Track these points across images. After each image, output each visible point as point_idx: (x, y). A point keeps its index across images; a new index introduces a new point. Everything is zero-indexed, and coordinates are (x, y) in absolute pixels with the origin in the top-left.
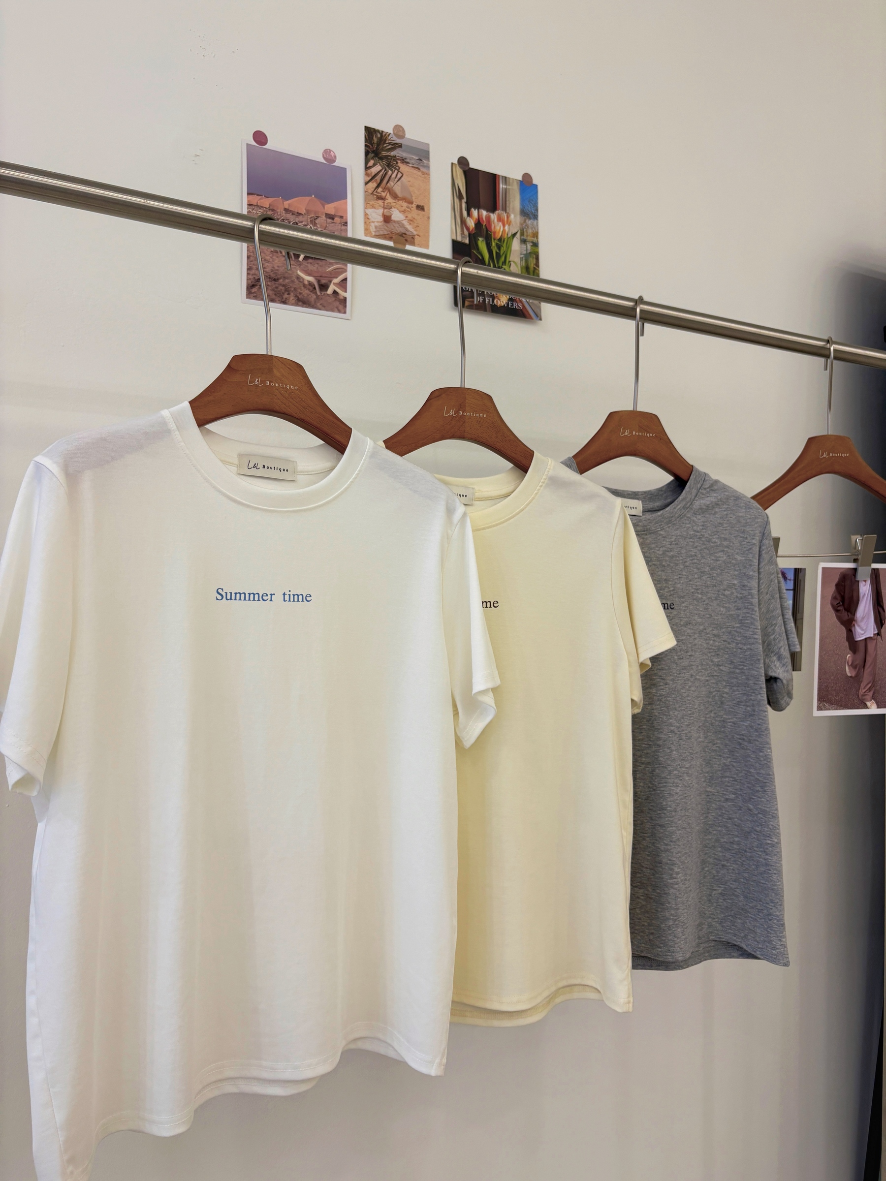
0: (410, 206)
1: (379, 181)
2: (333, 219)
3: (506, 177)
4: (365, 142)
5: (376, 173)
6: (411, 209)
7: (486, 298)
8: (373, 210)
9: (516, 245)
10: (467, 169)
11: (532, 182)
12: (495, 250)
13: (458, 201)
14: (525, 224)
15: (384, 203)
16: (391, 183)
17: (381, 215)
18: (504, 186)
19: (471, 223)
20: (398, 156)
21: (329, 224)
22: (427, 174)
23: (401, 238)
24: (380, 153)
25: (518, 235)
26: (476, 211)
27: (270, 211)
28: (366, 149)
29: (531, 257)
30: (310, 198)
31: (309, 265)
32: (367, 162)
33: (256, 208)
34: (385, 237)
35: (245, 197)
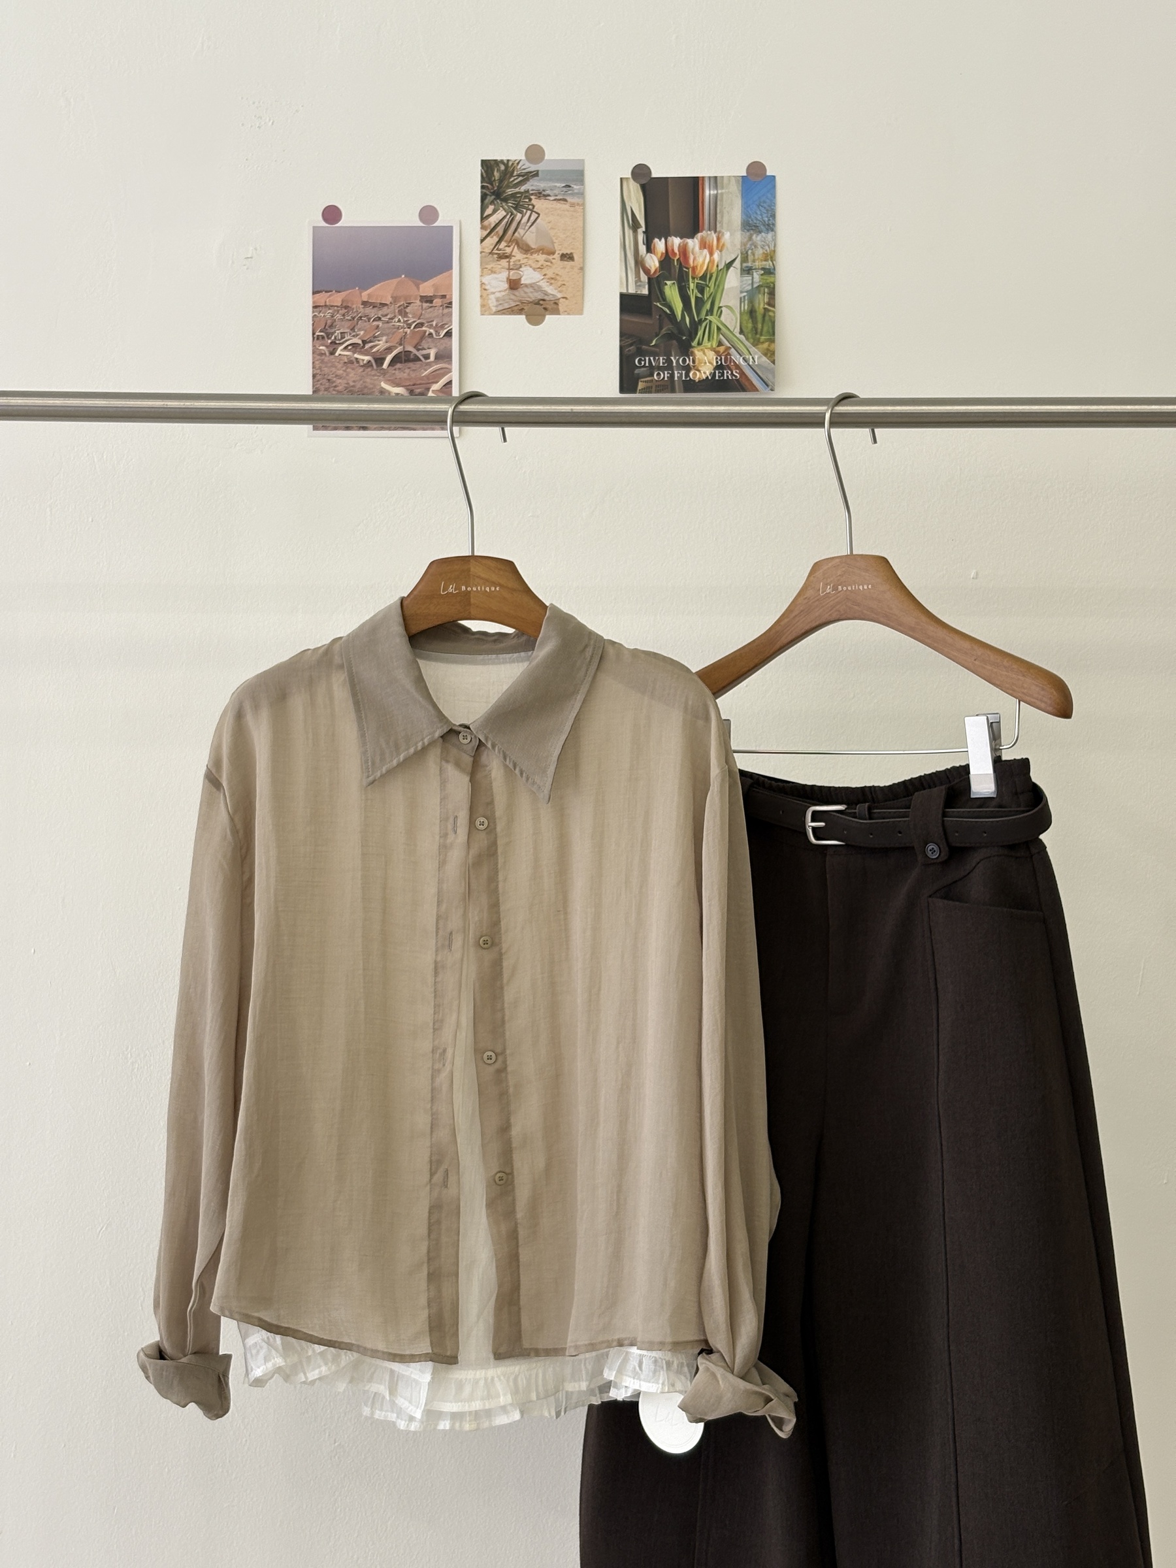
0: (551, 257)
1: (501, 233)
2: (431, 302)
3: (716, 177)
4: (482, 183)
5: (497, 222)
6: (551, 263)
7: (676, 372)
8: (493, 276)
9: (733, 280)
10: (644, 182)
11: (764, 172)
12: (693, 293)
13: (631, 232)
15: (509, 262)
16: (521, 231)
17: (505, 280)
18: (712, 192)
19: (653, 262)
20: (533, 190)
21: (426, 309)
22: (578, 204)
23: (538, 306)
24: (504, 192)
25: (737, 263)
26: (663, 240)
27: (343, 309)
28: (482, 192)
29: (759, 292)
30: (398, 279)
31: (397, 372)
32: (483, 209)
33: (324, 310)
34: (513, 311)
35: (306, 299)
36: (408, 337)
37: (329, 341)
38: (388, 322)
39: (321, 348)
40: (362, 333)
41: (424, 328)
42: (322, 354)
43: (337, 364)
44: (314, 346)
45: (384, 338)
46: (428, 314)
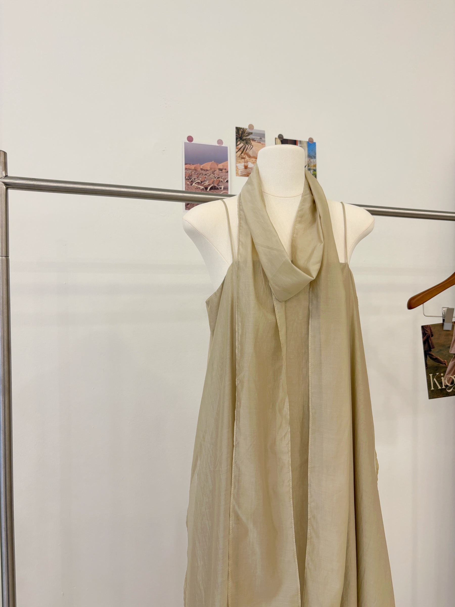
1: (242, 151)
2: (222, 170)
3: (301, 141)
4: (236, 134)
5: (241, 147)
8: (240, 164)
10: (282, 140)
11: (313, 141)
14: (310, 161)
15: (244, 160)
16: (248, 151)
17: (243, 166)
20: (251, 138)
22: (264, 144)
24: (243, 138)
25: (306, 167)
27: (195, 170)
28: (236, 137)
30: (212, 162)
31: (212, 192)
32: (237, 142)
33: (188, 170)
34: (245, 176)
35: (184, 166)
36: (215, 181)
37: (190, 181)
38: (209, 176)
39: (188, 183)
40: (201, 179)
41: (220, 179)
42: (188, 185)
43: (193, 188)
44: (185, 182)
45: (208, 181)
46: (221, 174)
